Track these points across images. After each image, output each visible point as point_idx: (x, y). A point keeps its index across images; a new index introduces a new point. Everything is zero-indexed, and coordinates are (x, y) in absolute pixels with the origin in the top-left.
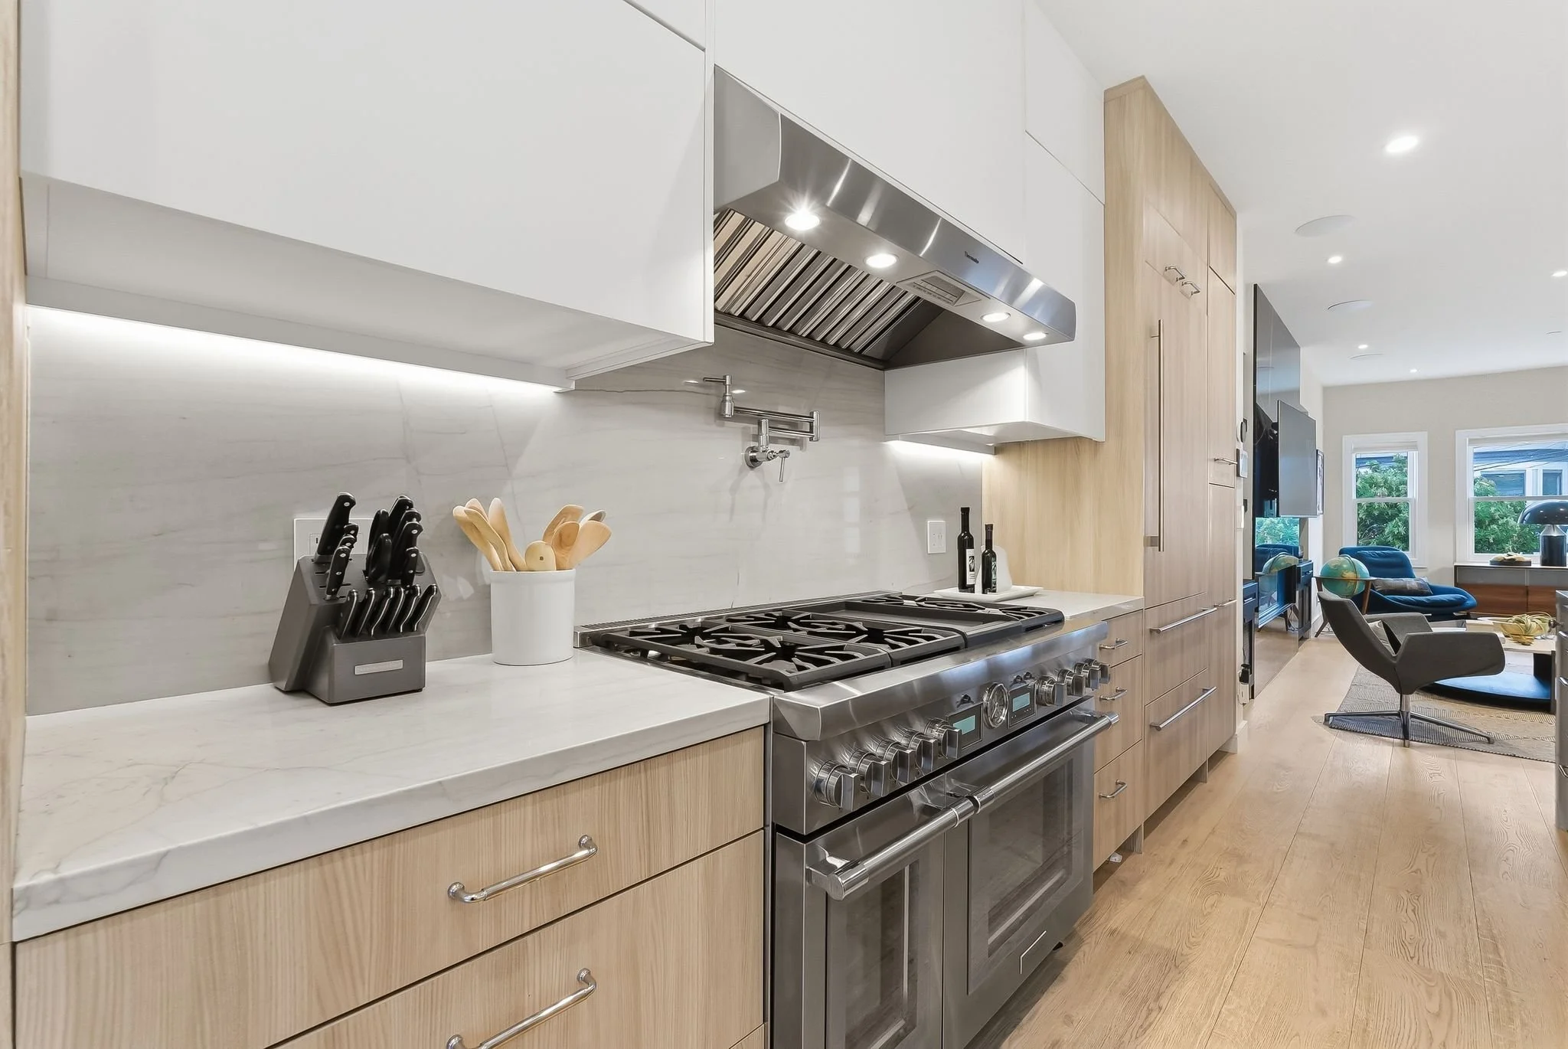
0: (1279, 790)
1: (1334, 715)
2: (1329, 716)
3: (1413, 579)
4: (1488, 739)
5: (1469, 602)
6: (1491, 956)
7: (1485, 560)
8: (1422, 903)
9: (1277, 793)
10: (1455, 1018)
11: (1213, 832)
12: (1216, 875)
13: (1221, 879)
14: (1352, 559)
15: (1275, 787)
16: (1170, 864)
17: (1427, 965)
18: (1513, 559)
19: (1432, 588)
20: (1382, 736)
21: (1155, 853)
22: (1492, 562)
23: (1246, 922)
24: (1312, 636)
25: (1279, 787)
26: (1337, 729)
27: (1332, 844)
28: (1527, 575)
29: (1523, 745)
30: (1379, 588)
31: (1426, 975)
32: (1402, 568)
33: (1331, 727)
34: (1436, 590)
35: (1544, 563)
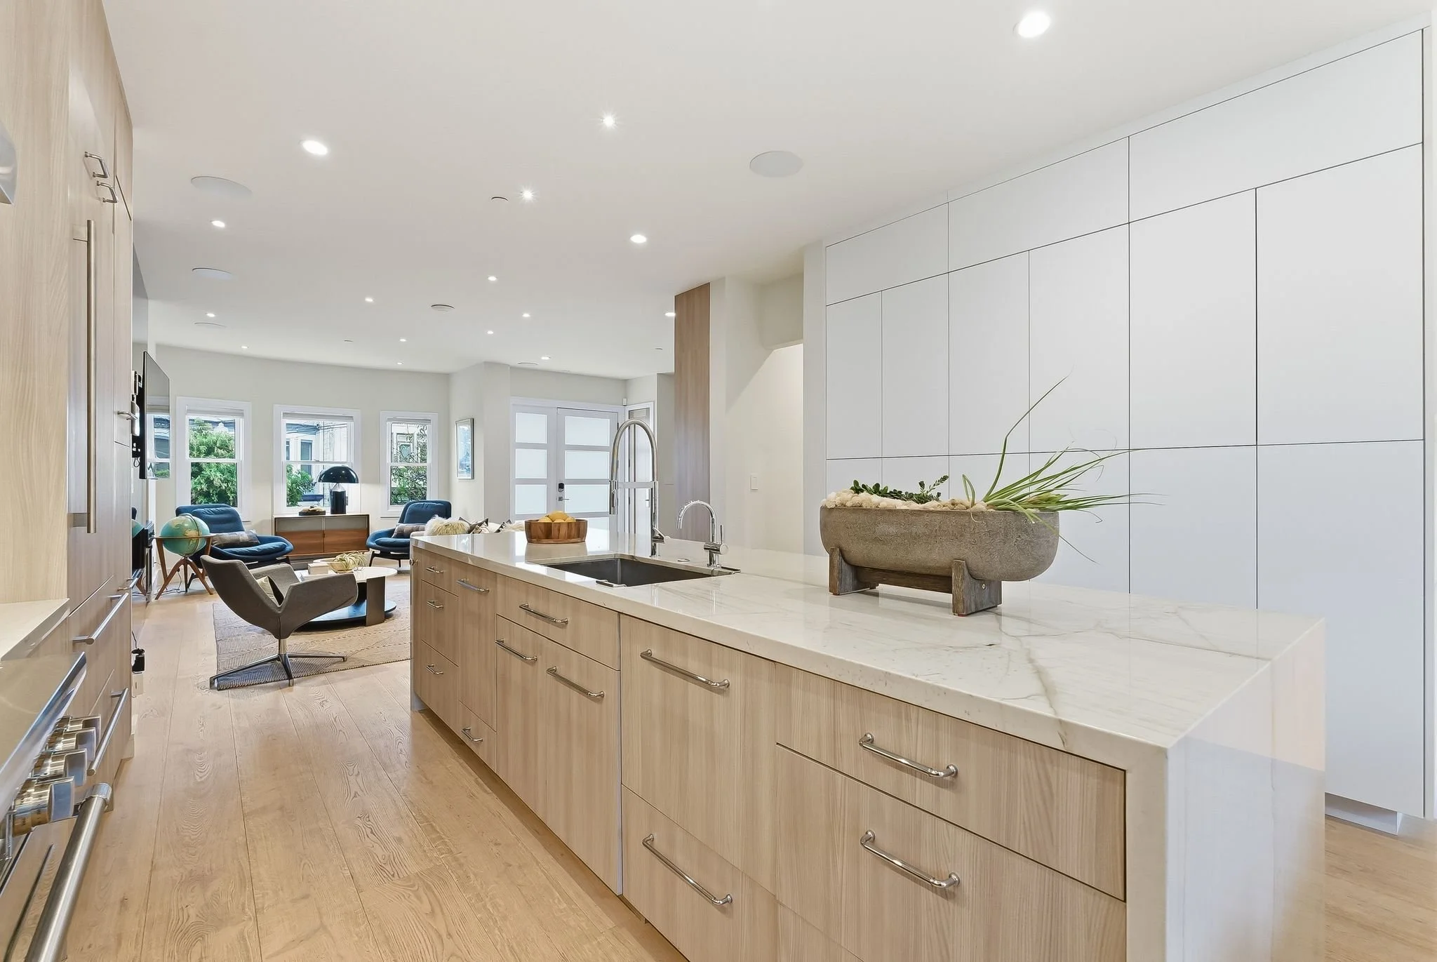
0: (203, 779)
1: (217, 677)
2: (214, 679)
3: (241, 533)
4: (343, 658)
5: (288, 548)
6: (434, 836)
7: (294, 512)
8: (372, 821)
9: (202, 782)
10: (444, 907)
11: (153, 868)
12: (186, 917)
13: (193, 919)
14: (194, 517)
15: (197, 777)
16: (119, 944)
17: (406, 875)
18: (315, 511)
19: (259, 538)
20: (267, 682)
21: (87, 944)
22: (300, 513)
23: (248, 951)
24: (153, 600)
25: (201, 775)
26: (226, 689)
27: (281, 808)
28: (324, 522)
29: (363, 656)
30: (217, 542)
31: (409, 884)
32: (233, 522)
33: (220, 690)
34: (263, 540)
35: (333, 512)
